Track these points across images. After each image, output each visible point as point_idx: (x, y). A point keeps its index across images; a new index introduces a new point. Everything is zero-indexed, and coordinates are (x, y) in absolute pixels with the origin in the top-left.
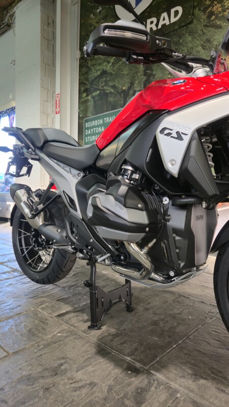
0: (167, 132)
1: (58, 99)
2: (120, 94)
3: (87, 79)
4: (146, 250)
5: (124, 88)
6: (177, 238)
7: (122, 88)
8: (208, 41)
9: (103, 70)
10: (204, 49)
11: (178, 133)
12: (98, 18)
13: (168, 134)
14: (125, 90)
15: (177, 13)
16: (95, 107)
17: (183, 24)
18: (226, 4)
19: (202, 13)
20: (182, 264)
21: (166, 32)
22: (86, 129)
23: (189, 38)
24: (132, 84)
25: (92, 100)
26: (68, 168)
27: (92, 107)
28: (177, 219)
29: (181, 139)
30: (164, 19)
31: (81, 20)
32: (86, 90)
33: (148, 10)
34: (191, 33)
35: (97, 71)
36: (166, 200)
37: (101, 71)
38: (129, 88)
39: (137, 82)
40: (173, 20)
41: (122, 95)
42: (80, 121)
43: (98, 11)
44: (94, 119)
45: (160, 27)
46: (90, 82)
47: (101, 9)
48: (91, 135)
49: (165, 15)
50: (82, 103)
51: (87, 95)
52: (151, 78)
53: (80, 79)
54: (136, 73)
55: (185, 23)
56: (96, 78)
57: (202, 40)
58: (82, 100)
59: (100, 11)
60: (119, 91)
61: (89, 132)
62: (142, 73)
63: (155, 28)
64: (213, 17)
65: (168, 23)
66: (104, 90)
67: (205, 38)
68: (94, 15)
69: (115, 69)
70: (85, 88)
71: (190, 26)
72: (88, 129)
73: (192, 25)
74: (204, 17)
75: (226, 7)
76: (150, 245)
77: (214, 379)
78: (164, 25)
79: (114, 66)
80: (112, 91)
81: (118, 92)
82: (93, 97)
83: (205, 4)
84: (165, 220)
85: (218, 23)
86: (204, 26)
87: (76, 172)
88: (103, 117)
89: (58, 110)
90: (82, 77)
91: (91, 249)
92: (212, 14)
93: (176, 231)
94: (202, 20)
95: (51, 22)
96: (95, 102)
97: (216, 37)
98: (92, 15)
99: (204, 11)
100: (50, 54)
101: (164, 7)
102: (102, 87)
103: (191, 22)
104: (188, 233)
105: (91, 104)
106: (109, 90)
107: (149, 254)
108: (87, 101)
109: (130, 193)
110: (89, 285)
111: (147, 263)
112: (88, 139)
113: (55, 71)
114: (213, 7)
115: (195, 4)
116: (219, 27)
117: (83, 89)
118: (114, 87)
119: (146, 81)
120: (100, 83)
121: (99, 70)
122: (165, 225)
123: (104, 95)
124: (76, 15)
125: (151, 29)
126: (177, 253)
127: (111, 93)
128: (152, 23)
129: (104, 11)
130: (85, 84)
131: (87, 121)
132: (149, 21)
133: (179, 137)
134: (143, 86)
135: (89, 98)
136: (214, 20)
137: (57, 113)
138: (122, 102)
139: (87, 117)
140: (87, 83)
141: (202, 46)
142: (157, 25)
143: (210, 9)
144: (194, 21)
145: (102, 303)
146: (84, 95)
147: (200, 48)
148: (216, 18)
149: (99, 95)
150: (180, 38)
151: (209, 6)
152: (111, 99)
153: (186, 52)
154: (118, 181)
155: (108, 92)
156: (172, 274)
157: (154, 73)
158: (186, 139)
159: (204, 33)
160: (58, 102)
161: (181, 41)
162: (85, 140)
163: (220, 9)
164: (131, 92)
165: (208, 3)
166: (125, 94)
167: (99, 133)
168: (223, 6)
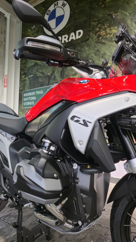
0: (76, 119)
1: (6, 78)
2: (46, 77)
3: (25, 67)
4: (59, 207)
5: (48, 74)
6: (84, 196)
7: (47, 74)
8: (98, 51)
9: (36, 62)
10: (96, 55)
11: (84, 121)
12: (33, 32)
13: (77, 121)
14: (49, 75)
15: (80, 33)
16: (30, 84)
17: (84, 40)
18: (108, 31)
19: (94, 35)
20: (88, 216)
21: (74, 44)
22: (24, 97)
23: (87, 48)
24: (53, 72)
25: (28, 80)
26: (4, 133)
27: (28, 84)
28: (83, 181)
29: (87, 126)
30: (72, 36)
31: (22, 32)
32: (24, 74)
33: (63, 30)
34: (88, 46)
35: (32, 63)
36: (75, 166)
37: (34, 63)
38: (52, 75)
39: (56, 71)
40: (78, 37)
41: (47, 78)
42: (21, 92)
43: (33, 28)
44: (29, 92)
45: (70, 40)
46: (27, 69)
47: (35, 27)
48: (27, 101)
49: (73, 34)
50: (22, 81)
51: (25, 77)
53: (21, 67)
55: (84, 39)
56: (31, 67)
57: (94, 50)
58: (22, 79)
59: (34, 28)
60: (46, 76)
61: (26, 99)
63: (67, 41)
64: (101, 38)
65: (74, 39)
66: (36, 74)
67: (96, 49)
68: (30, 30)
70: (24, 72)
71: (88, 42)
72: (25, 97)
73: (89, 41)
74: (96, 37)
75: (108, 33)
76: (64, 202)
78: (72, 40)
80: (41, 75)
81: (44, 76)
82: (29, 78)
83: (96, 30)
84: (75, 182)
85: (104, 41)
86: (96, 42)
87: (10, 136)
88: (35, 91)
89: (6, 85)
90: (22, 66)
91: (19, 198)
92: (99, 36)
93: (83, 191)
94: (94, 39)
95: (3, 31)
96: (30, 81)
97: (102, 49)
98: (29, 30)
99: (96, 34)
100: (2, 50)
101: (72, 29)
102: (35, 72)
103: (88, 40)
104: (92, 192)
105: (28, 82)
106: (39, 74)
107: (62, 209)
108: (25, 80)
110: (17, 226)
111: (61, 217)
112: (25, 103)
113: (4, 61)
114: (100, 32)
115: (90, 29)
116: (104, 44)
117: (22, 73)
118: (42, 73)
119: (62, 71)
120: (34, 70)
121: (33, 62)
122: (75, 186)
123: (36, 77)
124: (19, 29)
125: (65, 41)
126: (84, 208)
127: (40, 76)
128: (65, 38)
129: (36, 28)
130: (24, 70)
131: (25, 93)
132: (63, 36)
133: (85, 124)
134: (60, 74)
135: (27, 78)
136: (101, 39)
137: (5, 87)
138: (47, 83)
139: (25, 90)
140: (25, 69)
141: (95, 53)
142: (68, 39)
143: (99, 33)
144: (90, 39)
145: (27, 239)
146: (23, 76)
147: (93, 55)
148: (102, 38)
149: (33, 77)
150: (82, 48)
151: (98, 31)
152: (40, 80)
153: (85, 56)
154: (39, 153)
155: (38, 75)
156: (80, 223)
158: (91, 126)
159: (95, 47)
160: (6, 80)
161: (82, 49)
162: (23, 104)
163: (104, 34)
164: (53, 77)
165: (97, 29)
166: (49, 78)
167: (32, 101)
168: (106, 32)
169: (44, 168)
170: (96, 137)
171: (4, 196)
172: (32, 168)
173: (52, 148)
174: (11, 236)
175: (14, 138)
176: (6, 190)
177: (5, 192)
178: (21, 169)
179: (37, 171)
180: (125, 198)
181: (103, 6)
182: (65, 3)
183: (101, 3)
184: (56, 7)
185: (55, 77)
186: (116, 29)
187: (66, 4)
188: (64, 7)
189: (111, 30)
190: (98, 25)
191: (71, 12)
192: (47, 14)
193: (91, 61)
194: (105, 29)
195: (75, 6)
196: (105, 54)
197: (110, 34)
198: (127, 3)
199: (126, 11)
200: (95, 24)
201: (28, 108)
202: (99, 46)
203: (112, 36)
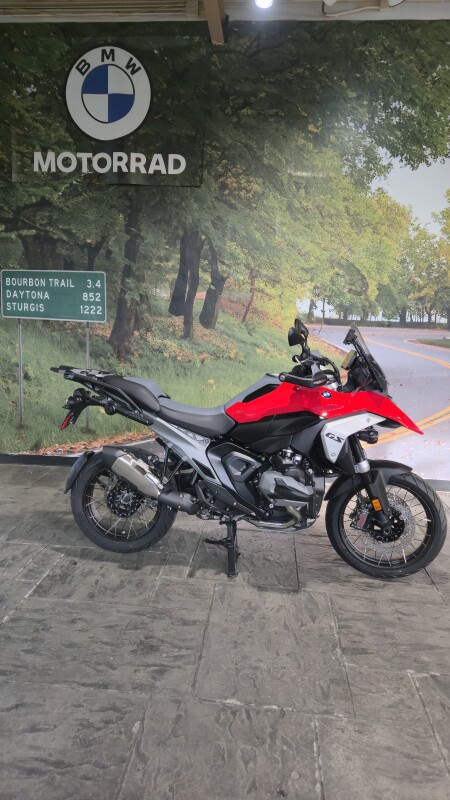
0: (330, 436)
2: (82, 247)
5: (89, 241)
7: (84, 239)
8: (220, 219)
9: (43, 198)
10: (215, 228)
11: (338, 437)
12: (29, 104)
13: (332, 438)
14: (90, 244)
15: (177, 164)
16: (27, 253)
17: (187, 184)
18: (242, 182)
19: (212, 180)
21: (162, 184)
22: (7, 288)
23: (196, 206)
24: (104, 239)
25: (19, 241)
27: (19, 253)
29: (340, 442)
30: (158, 163)
32: (3, 221)
33: (131, 137)
34: (198, 200)
35: (30, 196)
37: (39, 199)
38: (99, 244)
39: (113, 238)
40: (172, 171)
41: (86, 250)
43: (29, 90)
44: (26, 275)
45: (151, 171)
46: (13, 208)
47: (35, 90)
48: (19, 300)
49: (159, 157)
51: (7, 230)
52: (138, 241)
54: (112, 225)
56: (27, 206)
57: (213, 215)
59: (33, 94)
60: (80, 243)
61: (15, 295)
62: (123, 229)
63: (143, 171)
64: (227, 192)
65: (164, 172)
66: (47, 231)
67: (216, 214)
68: (18, 93)
69: (69, 203)
70: (2, 215)
71: (197, 190)
72: (11, 288)
73: (200, 191)
74: (216, 186)
75: (243, 186)
78: (157, 172)
79: (67, 200)
80: (65, 238)
81: (76, 243)
82: (23, 239)
83: (217, 170)
85: (233, 202)
86: (216, 198)
87: (204, 439)
88: (47, 276)
92: (224, 186)
94: (212, 189)
97: (230, 218)
98: (15, 92)
101: (157, 145)
102: (41, 225)
103: (198, 186)
105: (18, 247)
106: (58, 234)
112: (12, 306)
114: (227, 178)
115: (204, 163)
116: (234, 207)
118: (68, 232)
119: (129, 241)
120: (38, 218)
121: (36, 196)
123: (47, 240)
125: (137, 169)
127: (61, 240)
128: (138, 160)
129: (41, 96)
131: (8, 275)
132: (134, 155)
133: (339, 440)
134: (124, 248)
135: (13, 236)
136: (228, 195)
138: (86, 262)
139: (8, 267)
141: (212, 222)
143: (222, 179)
144: (203, 185)
146: (1, 228)
147: (209, 224)
148: (230, 194)
149: (35, 237)
150: (183, 200)
151: (221, 175)
152: (62, 251)
153: (191, 221)
155: (56, 237)
157: (142, 234)
159: (215, 208)
161: (183, 204)
162: (6, 307)
163: (235, 185)
164: (102, 251)
165: (220, 169)
166: (93, 250)
167: (37, 301)
168: (239, 183)
175: (208, 439)
181: (235, 119)
182: (134, 65)
183: (228, 110)
184: (107, 62)
185: (109, 252)
186: (259, 185)
187: (139, 68)
188: (133, 73)
189: (249, 182)
190: (221, 158)
191: (155, 99)
192: (77, 68)
193: (203, 237)
194: (236, 176)
195: (165, 86)
196: (234, 231)
197: (248, 192)
198: (284, 137)
199: (282, 152)
200: (216, 154)
201: (24, 320)
202: (222, 210)
203: (250, 195)
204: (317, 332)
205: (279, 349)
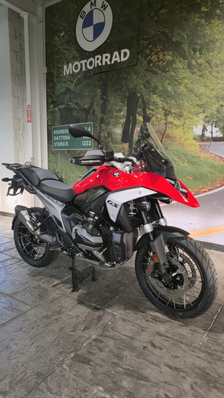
0: (110, 202)
1: (29, 110)
2: (83, 111)
3: (54, 93)
4: (101, 253)
5: (85, 107)
6: (117, 247)
7: (84, 106)
8: (148, 82)
9: (67, 88)
10: (145, 88)
11: (115, 204)
12: (62, 42)
13: (111, 204)
15: (125, 54)
16: (61, 117)
17: (130, 65)
18: (160, 56)
19: (144, 59)
20: (119, 259)
21: (118, 68)
22: (54, 135)
23: (135, 77)
24: (92, 104)
25: (59, 112)
26: (55, 201)
27: (59, 118)
28: (117, 237)
29: (117, 207)
30: (116, 57)
31: (46, 39)
32: (53, 102)
33: (103, 46)
34: (136, 73)
35: (62, 88)
36: (112, 228)
37: (66, 88)
38: (90, 108)
39: (96, 103)
40: (123, 59)
41: (84, 112)
42: (49, 128)
43: (62, 35)
44: (61, 128)
45: (113, 62)
46: (57, 95)
47: (64, 34)
48: (59, 141)
49: (116, 53)
50: (49, 113)
51: (54, 107)
52: (107, 103)
53: (47, 92)
54: (95, 96)
56: (61, 94)
57: (144, 81)
58: (50, 110)
59: (63, 36)
60: (82, 108)
61: (57, 139)
62: (100, 97)
63: (109, 63)
64: (152, 65)
65: (119, 61)
66: (69, 105)
67: (146, 79)
68: (58, 38)
69: (77, 89)
70: (52, 100)
71: (135, 67)
72: (56, 135)
73: (137, 67)
74: (145, 63)
75: (160, 59)
76: (104, 250)
77: (133, 309)
78: (116, 62)
79: (77, 87)
80: (76, 107)
81: (80, 109)
82: (60, 110)
83: (146, 53)
84: (111, 238)
85: (155, 70)
86: (146, 70)
87: (61, 203)
89: (29, 119)
90: (49, 91)
91: (72, 250)
92: (150, 62)
93: (116, 244)
94: (144, 65)
95: (18, 35)
96: (61, 114)
97: (154, 80)
98: (56, 37)
99: (146, 57)
100: (19, 65)
101: (116, 46)
102: (67, 102)
103: (136, 65)
104: (122, 244)
105: (58, 114)
106: (73, 106)
107: (103, 254)
108: (54, 112)
109: (94, 229)
110: (72, 269)
111: (102, 259)
112: (56, 144)
113: (25, 80)
114: (152, 56)
115: (139, 51)
116: (155, 73)
117: (50, 100)
118: (77, 104)
119: (103, 104)
120: (65, 98)
121: (64, 87)
122: (111, 241)
123: (69, 109)
124: (42, 33)
126: (117, 254)
127: (74, 108)
128: (106, 57)
129: (66, 37)
130: (52, 96)
131: (55, 129)
132: (104, 55)
133: (116, 206)
134: (100, 108)
135: (56, 109)
136: (152, 67)
137: (28, 122)
138: (84, 118)
139: (55, 125)
140: (54, 96)
141: (144, 86)
142: (111, 60)
144: (138, 63)
145: (79, 277)
146: (52, 106)
147: (142, 87)
148: (154, 65)
149: (65, 108)
150: (128, 75)
151: (149, 55)
152: (75, 114)
153: (132, 86)
154: (88, 222)
155: (72, 107)
156: (115, 263)
157: (109, 99)
158: (119, 207)
159: (145, 76)
160: (29, 113)
161: (129, 77)
162: (54, 145)
163: (156, 59)
164: (91, 111)
165: (148, 52)
166: (87, 111)
167: (65, 141)
168: (158, 57)
169: (92, 230)
170: (121, 214)
171: (61, 249)
172: (85, 230)
173: (96, 218)
174: (65, 279)
175: (64, 205)
176: (62, 244)
177: (60, 246)
178: (78, 231)
179: (88, 232)
180: (143, 247)
181: (156, 18)
182: (105, 5)
183: (152, 14)
184: (93, 8)
185: (94, 111)
186: (170, 56)
187: (107, 6)
188: (104, 10)
189: (164, 55)
190: (148, 45)
191: (114, 20)
192: (80, 16)
193: (139, 95)
194: (157, 53)
195: (119, 11)
196: (156, 87)
197: (164, 62)
198: (186, 20)
199: (184, 31)
200: (145, 43)
201: (61, 151)
202: (149, 75)
203: (165, 63)
204: (208, 147)
205: (182, 160)
